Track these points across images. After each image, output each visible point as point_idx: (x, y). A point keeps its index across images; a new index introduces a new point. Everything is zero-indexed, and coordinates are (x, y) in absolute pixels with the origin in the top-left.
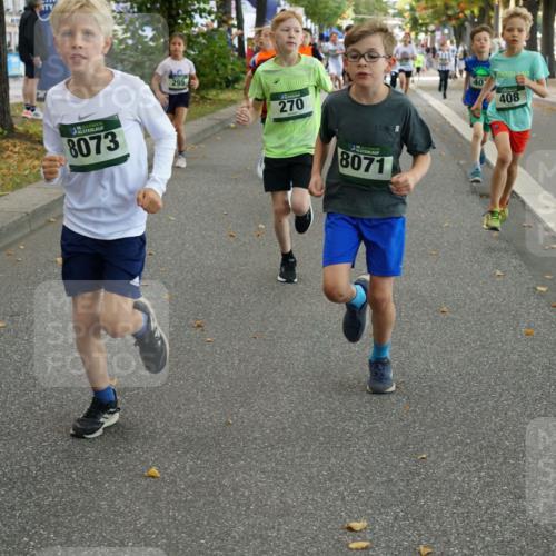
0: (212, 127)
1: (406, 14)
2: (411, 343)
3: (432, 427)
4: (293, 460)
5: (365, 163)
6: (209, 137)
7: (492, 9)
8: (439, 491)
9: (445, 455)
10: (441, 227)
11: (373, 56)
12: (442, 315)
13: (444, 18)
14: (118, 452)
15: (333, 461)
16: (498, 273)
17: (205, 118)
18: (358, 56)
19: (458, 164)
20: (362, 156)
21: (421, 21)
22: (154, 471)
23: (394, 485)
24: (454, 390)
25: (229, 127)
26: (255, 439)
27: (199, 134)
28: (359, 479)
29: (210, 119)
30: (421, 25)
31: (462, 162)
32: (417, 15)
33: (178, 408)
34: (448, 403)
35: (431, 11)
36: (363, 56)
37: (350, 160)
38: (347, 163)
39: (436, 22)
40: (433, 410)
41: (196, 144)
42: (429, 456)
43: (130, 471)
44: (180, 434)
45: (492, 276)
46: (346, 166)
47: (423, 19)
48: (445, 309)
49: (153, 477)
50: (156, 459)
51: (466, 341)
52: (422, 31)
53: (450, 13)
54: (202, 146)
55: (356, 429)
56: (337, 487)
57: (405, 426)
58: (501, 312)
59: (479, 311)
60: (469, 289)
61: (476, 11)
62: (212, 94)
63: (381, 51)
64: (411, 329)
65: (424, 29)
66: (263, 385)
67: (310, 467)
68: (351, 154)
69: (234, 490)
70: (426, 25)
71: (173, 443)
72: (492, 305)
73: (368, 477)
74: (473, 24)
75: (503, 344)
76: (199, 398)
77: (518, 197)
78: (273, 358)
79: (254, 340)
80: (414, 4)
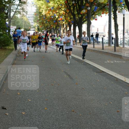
1: (36, 28)
7: (59, 26)
13: (46, 28)
21: (40, 29)
30: (40, 30)
31: (82, 64)
32: (39, 27)
35: (43, 27)
39: (45, 29)
47: (41, 29)
52: (40, 31)
53: (48, 27)
61: (55, 27)
62: (7, 47)
65: (41, 31)
70: (41, 30)
74: (54, 29)
77: (106, 72)
80: (39, 25)
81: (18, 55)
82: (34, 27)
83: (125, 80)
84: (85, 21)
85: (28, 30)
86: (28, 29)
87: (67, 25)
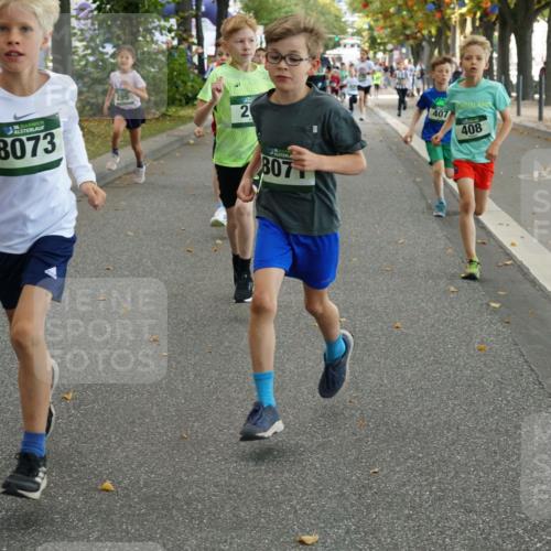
0: (171, 144)
1: (365, 34)
2: (365, 358)
3: (384, 441)
4: (245, 474)
5: (284, 168)
6: (168, 153)
7: (449, 29)
8: (390, 504)
9: (398, 469)
10: (396, 242)
11: (294, 59)
12: (396, 330)
13: (402, 38)
14: (72, 466)
15: (286, 475)
16: (452, 289)
17: (164, 135)
18: (279, 57)
19: (414, 181)
20: (281, 161)
21: (379, 41)
22: (108, 485)
23: (347, 499)
24: (406, 405)
25: (188, 144)
26: (209, 453)
27: (158, 150)
28: (311, 493)
29: (168, 135)
30: (380, 44)
31: (418, 180)
32: (376, 34)
33: (134, 422)
34: (402, 417)
35: (389, 30)
36: (284, 58)
37: (270, 166)
38: (268, 169)
39: (394, 41)
40: (386, 424)
41: (155, 160)
42: (382, 470)
43: (84, 484)
44: (135, 448)
45: (446, 292)
46: (267, 173)
47: (381, 39)
48: (398, 324)
49: (107, 491)
50: (111, 473)
51: (419, 357)
52: (380, 50)
53: (408, 32)
54: (162, 162)
55: (310, 444)
56: (289, 501)
57: (359, 440)
58: (454, 328)
59: (433, 326)
60: (423, 304)
61: (434, 31)
62: (172, 110)
63: (304, 54)
64: (365, 345)
65: (382, 48)
66: (218, 399)
67: (263, 480)
68: (271, 159)
69: (187, 503)
70: (384, 44)
71: (127, 457)
72: (445, 321)
73: (321, 491)
74: (430, 42)
75: (456, 359)
76: (154, 412)
78: (228, 373)
79: (208, 355)
80: (372, 23)
81: (192, 142)
82: (358, 33)
83: (513, 244)
84: (544, 7)
85: (331, 43)
86: (330, 39)
87: (477, 24)
